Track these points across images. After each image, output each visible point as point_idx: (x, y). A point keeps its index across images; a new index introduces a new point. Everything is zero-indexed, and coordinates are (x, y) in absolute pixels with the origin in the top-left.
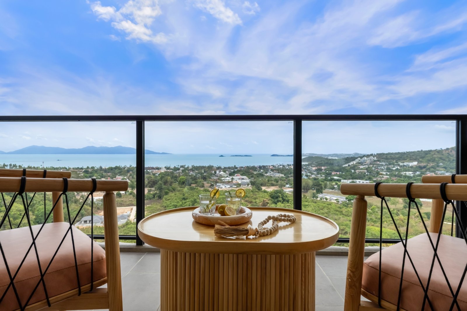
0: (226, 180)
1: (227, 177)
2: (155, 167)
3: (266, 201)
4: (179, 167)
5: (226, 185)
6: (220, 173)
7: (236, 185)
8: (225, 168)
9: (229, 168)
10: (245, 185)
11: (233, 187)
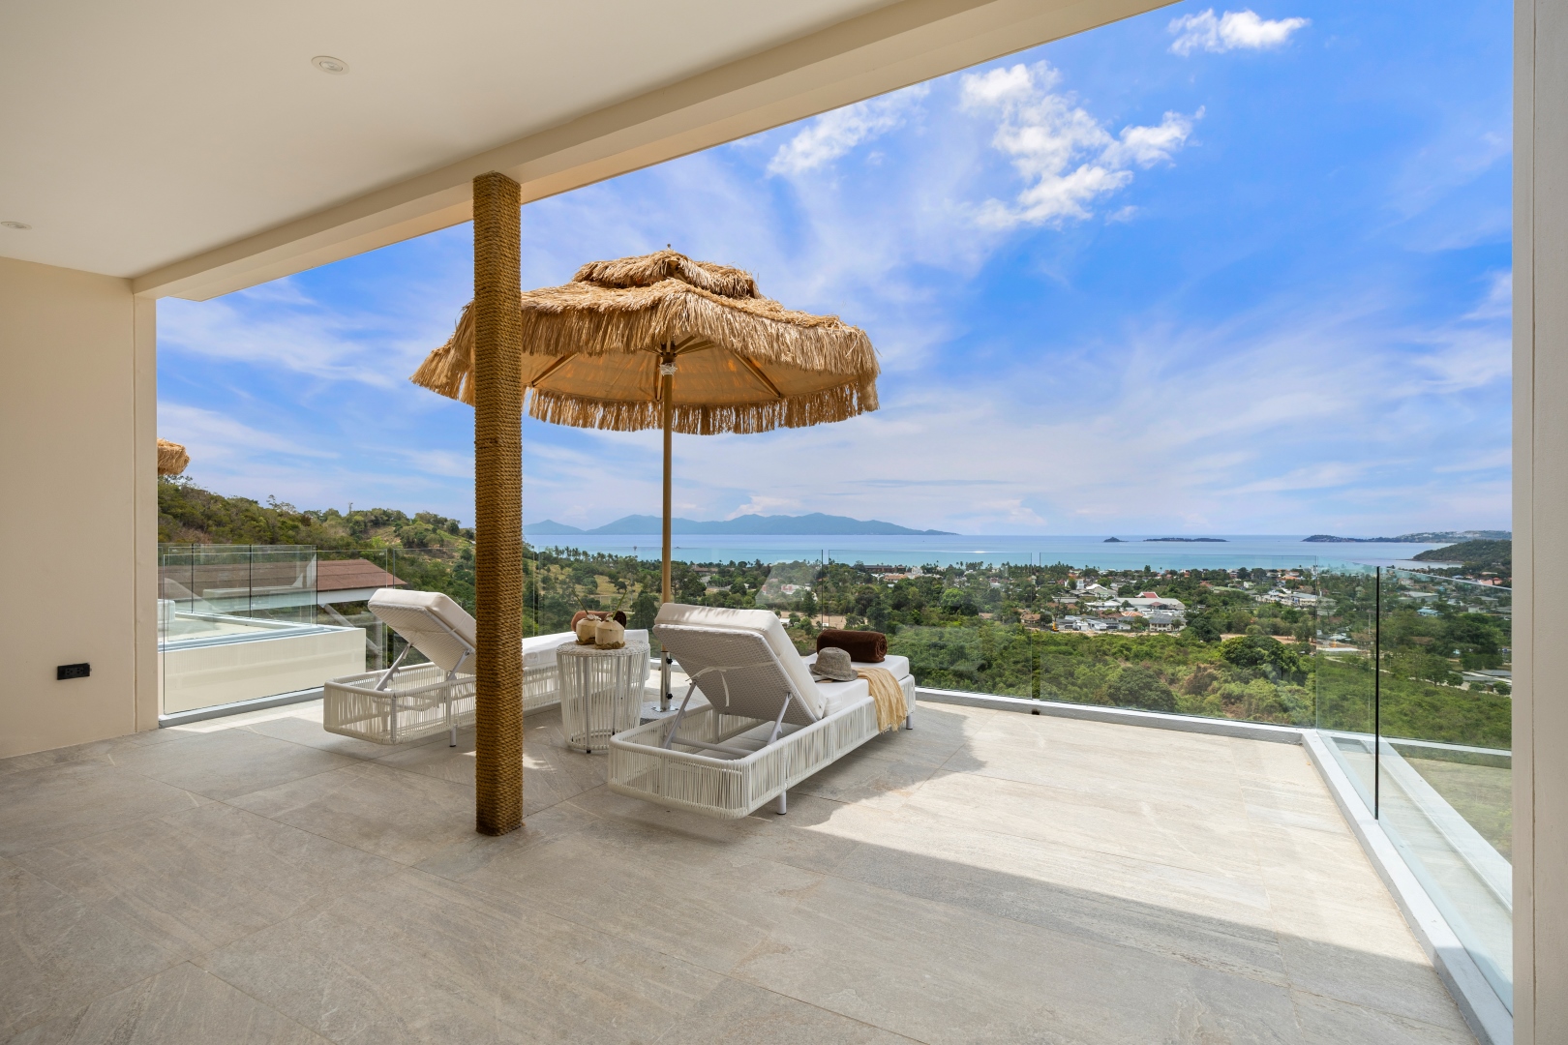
0: (1100, 609)
1: (1111, 598)
2: (894, 567)
3: (1205, 669)
4: (964, 567)
5: (1093, 622)
6: (1088, 588)
7: (1129, 623)
8: (1111, 573)
9: (1125, 574)
10: (1164, 626)
11: (1120, 627)
